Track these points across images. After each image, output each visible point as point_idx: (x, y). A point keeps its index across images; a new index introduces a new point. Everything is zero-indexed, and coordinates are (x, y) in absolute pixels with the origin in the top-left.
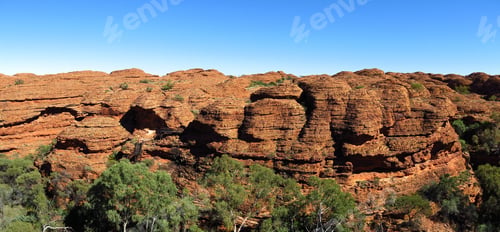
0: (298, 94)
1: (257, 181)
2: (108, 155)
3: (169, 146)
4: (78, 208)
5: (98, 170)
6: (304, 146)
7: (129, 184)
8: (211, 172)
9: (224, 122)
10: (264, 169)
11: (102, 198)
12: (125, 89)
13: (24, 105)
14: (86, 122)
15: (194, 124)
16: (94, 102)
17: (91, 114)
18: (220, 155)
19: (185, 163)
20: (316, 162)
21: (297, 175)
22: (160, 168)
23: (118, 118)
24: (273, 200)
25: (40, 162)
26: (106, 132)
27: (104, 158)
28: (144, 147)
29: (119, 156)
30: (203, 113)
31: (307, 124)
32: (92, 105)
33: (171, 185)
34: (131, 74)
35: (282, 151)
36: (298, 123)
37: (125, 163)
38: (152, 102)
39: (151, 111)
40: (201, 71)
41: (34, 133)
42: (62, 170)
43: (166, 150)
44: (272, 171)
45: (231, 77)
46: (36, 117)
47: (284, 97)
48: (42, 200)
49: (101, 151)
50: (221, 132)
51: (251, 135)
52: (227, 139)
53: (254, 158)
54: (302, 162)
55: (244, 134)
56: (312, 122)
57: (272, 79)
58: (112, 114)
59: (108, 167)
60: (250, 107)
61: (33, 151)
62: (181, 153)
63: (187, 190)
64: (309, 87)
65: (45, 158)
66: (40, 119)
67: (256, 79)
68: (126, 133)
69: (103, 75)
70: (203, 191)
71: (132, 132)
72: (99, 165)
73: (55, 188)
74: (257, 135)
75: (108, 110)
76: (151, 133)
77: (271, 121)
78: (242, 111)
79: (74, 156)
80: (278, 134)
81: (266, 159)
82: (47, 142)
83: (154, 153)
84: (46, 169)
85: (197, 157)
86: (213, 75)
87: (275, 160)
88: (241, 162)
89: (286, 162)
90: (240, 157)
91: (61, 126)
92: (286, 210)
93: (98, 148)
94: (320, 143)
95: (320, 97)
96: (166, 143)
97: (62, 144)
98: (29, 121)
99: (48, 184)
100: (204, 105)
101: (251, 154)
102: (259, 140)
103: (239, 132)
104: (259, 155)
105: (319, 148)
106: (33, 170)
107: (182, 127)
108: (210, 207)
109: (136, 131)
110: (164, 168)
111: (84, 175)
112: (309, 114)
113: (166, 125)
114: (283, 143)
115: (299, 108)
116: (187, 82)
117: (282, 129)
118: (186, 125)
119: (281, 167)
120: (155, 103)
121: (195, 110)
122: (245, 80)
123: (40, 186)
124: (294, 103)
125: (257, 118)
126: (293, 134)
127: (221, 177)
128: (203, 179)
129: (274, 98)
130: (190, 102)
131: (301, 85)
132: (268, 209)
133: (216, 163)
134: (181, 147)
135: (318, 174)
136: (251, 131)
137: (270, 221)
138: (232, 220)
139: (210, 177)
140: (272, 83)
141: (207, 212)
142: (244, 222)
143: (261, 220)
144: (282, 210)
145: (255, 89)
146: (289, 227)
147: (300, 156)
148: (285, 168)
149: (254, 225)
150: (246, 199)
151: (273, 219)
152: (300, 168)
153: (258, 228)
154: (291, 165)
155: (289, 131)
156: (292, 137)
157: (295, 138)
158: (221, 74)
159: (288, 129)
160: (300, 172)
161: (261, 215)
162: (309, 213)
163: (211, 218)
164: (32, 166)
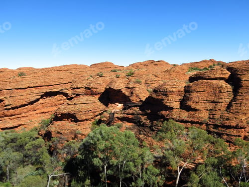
0: (227, 76)
1: (194, 138)
2: (91, 122)
3: (133, 114)
4: (73, 159)
5: (85, 133)
6: (231, 115)
7: (106, 140)
8: (161, 131)
9: (170, 97)
10: (199, 130)
11: (89, 151)
12: (101, 76)
13: (27, 91)
14: (74, 101)
15: (149, 99)
16: (79, 86)
17: (78, 95)
18: (167, 120)
19: (144, 125)
20: (241, 128)
21: (225, 137)
22: (127, 129)
23: (97, 97)
24: (206, 152)
25: (43, 132)
26: (89, 107)
27: (89, 124)
28: (116, 115)
29: (99, 122)
30: (155, 91)
31: (234, 99)
32: (78, 88)
33: (134, 140)
34: (105, 66)
35: (213, 118)
36: (227, 98)
37: (104, 127)
38: (120, 85)
39: (119, 91)
40: (153, 62)
41: (37, 112)
42: (59, 135)
43: (130, 116)
44: (205, 132)
45: (175, 65)
46: (38, 100)
47: (215, 79)
48: (46, 158)
49: (87, 120)
50: (168, 104)
51: (190, 107)
52: (172, 109)
53: (192, 122)
54: (229, 127)
55: (184, 106)
56: (238, 97)
57: (205, 65)
58: (93, 94)
59: (92, 130)
60: (188, 86)
61: (37, 125)
62: (140, 118)
63: (146, 143)
64: (236, 70)
65: (46, 129)
66: (41, 101)
67: (193, 66)
68: (103, 107)
69: (85, 67)
70: (156, 144)
71: (107, 105)
72: (86, 129)
73: (56, 148)
74: (193, 106)
75: (90, 92)
76: (120, 106)
77: (205, 96)
78: (183, 89)
79: (67, 124)
80: (210, 106)
81: (201, 124)
82: (47, 117)
83: (123, 119)
84: (48, 136)
85: (152, 121)
86: (162, 65)
87: (207, 125)
88: (183, 125)
89: (216, 126)
90: (182, 121)
91: (59, 105)
92: (216, 160)
93: (84, 118)
94: (245, 114)
95: (245, 78)
96: (131, 112)
97: (58, 118)
98: (32, 103)
99: (50, 146)
100: (156, 85)
101: (190, 120)
102: (195, 110)
103: (180, 104)
104: (196, 120)
105: (244, 118)
106: (38, 138)
107: (141, 101)
108: (162, 154)
109: (110, 105)
110: (130, 129)
111: (76, 137)
112: (235, 91)
113: (130, 100)
114: (214, 112)
115: (228, 87)
116: (143, 70)
117: (213, 102)
118: (144, 99)
119: (212, 129)
120: (122, 85)
121: (149, 89)
122: (185, 67)
123: (45, 149)
124: (223, 83)
125: (194, 95)
126: (222, 106)
127: (168, 135)
128: (156, 135)
129: (207, 79)
130: (146, 84)
131: (229, 69)
132: (202, 158)
133: (165, 125)
134: (141, 114)
135: (242, 137)
136: (190, 103)
137: (204, 166)
138: (177, 163)
139: (161, 134)
140: (205, 69)
141: (160, 158)
142: (185, 165)
143: (197, 165)
144: (213, 160)
145: (192, 73)
146: (218, 172)
147: (227, 123)
148: (215, 130)
149: (192, 168)
150: (186, 150)
151: (206, 165)
152: (228, 131)
153: (195, 170)
154: (220, 128)
155: (219, 104)
156: (221, 108)
157: (223, 109)
158: (167, 63)
159: (218, 102)
160: (227, 135)
161: (197, 161)
162: (234, 164)
163: (162, 161)
164: (37, 136)
